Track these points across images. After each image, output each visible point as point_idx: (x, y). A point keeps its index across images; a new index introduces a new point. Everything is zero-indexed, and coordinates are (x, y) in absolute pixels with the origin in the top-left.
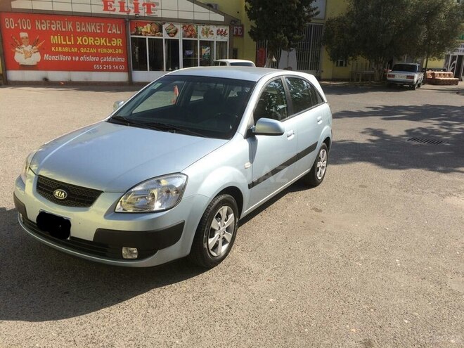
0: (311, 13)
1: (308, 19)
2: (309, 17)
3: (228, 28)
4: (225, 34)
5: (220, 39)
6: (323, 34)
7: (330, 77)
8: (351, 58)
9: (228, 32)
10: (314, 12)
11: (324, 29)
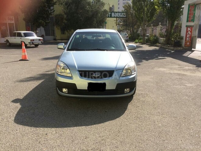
0: (52, 11)
1: (50, 14)
2: (51, 13)
3: (13, 17)
4: (12, 20)
5: (10, 22)
6: (54, 21)
7: (60, 39)
8: (69, 30)
9: (13, 19)
10: (53, 11)
11: (54, 19)
